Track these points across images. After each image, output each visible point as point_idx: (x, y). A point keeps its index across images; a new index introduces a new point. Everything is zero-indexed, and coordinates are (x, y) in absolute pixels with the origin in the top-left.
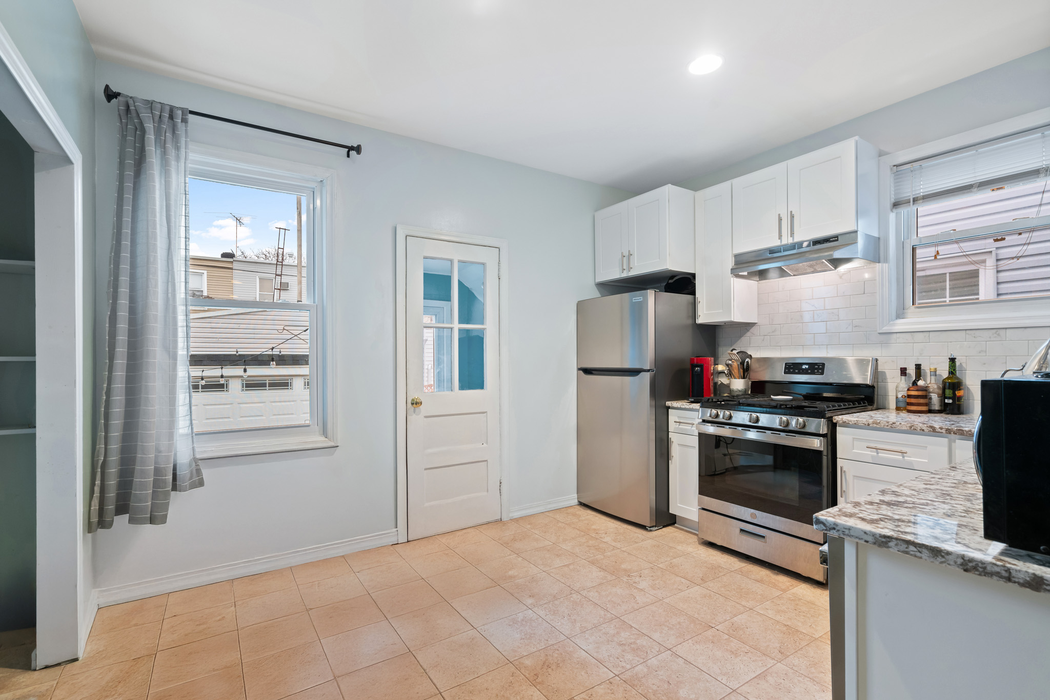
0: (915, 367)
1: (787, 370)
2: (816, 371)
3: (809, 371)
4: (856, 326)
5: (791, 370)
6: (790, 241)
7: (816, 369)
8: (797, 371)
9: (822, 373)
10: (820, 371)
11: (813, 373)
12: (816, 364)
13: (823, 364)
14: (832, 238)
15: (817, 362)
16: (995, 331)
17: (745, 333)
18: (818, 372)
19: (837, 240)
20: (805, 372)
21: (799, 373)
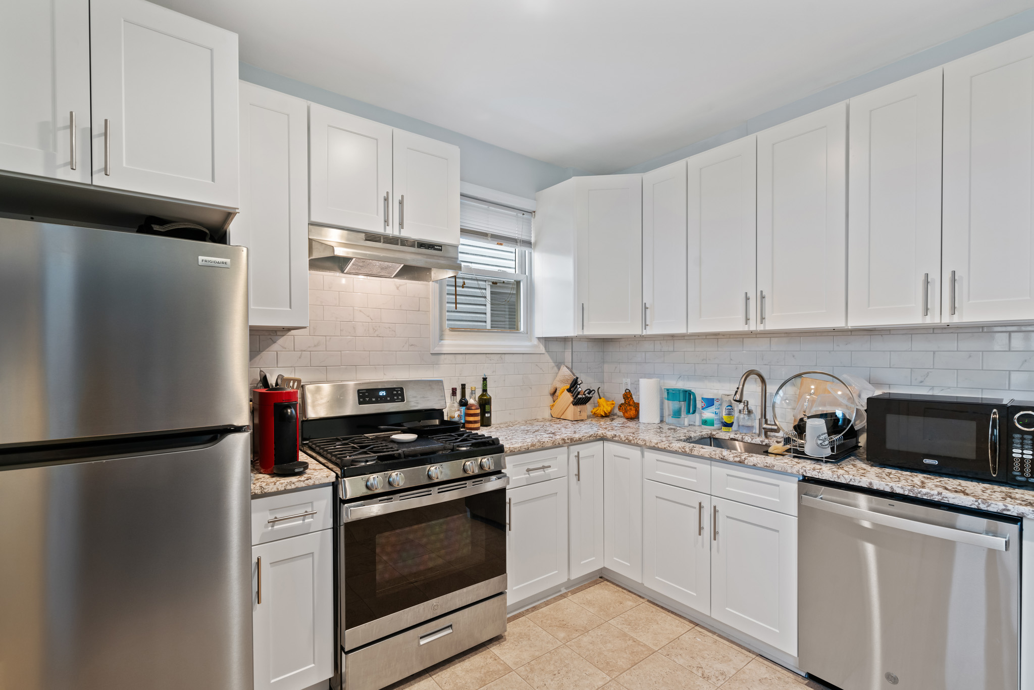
0: (461, 386)
1: (361, 400)
2: (395, 398)
3: (389, 399)
4: (412, 345)
5: (367, 399)
6: (396, 233)
7: (395, 395)
8: (374, 399)
9: (403, 400)
10: (400, 397)
11: (392, 401)
12: (394, 389)
13: (402, 389)
14: (437, 246)
15: (395, 386)
16: (500, 355)
17: (269, 346)
18: (398, 399)
19: (441, 250)
20: (383, 400)
21: (377, 402)
